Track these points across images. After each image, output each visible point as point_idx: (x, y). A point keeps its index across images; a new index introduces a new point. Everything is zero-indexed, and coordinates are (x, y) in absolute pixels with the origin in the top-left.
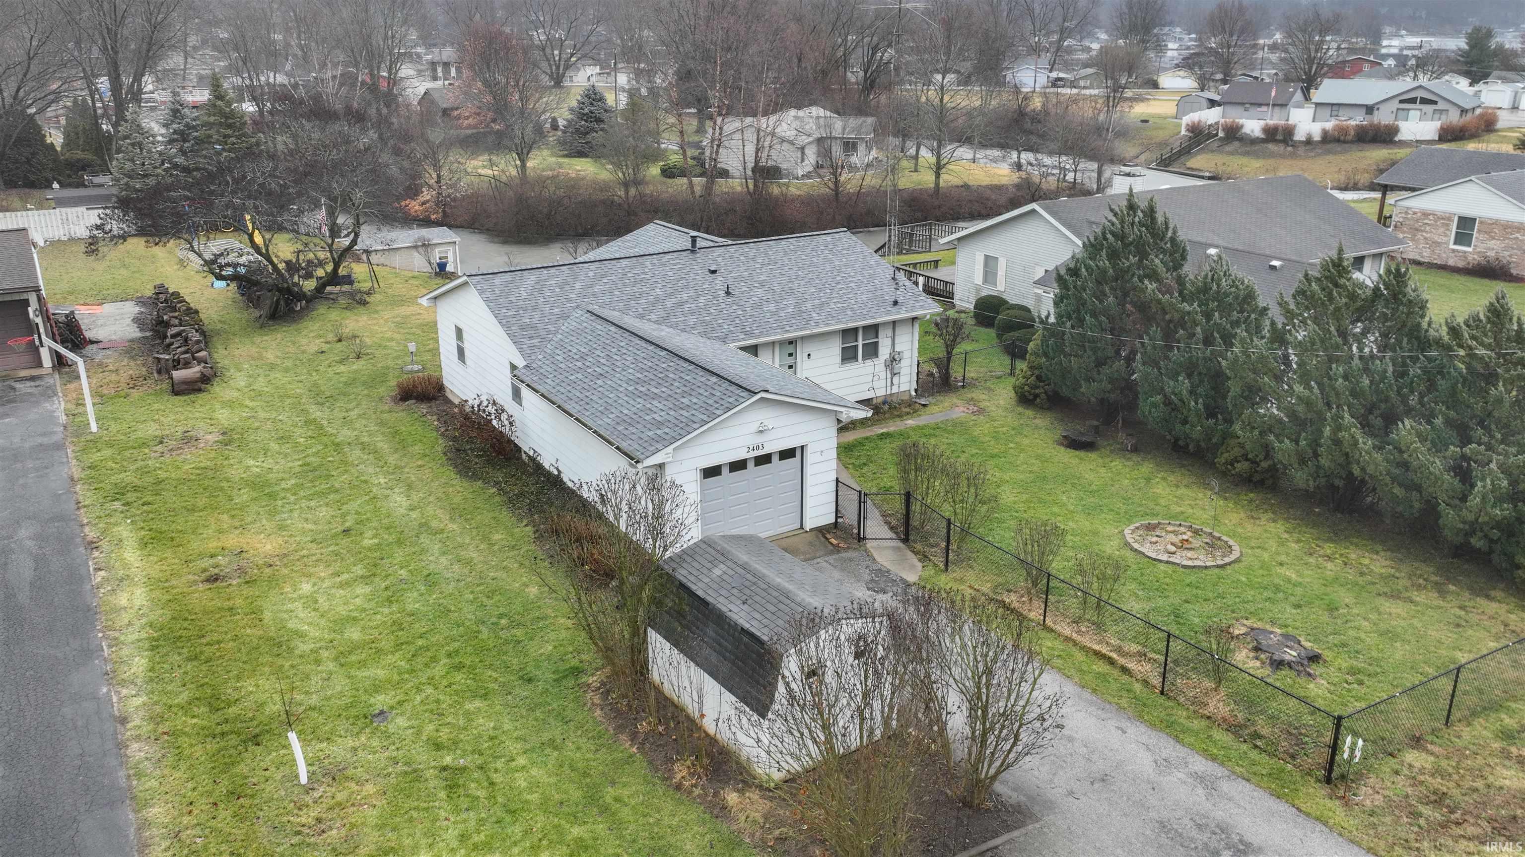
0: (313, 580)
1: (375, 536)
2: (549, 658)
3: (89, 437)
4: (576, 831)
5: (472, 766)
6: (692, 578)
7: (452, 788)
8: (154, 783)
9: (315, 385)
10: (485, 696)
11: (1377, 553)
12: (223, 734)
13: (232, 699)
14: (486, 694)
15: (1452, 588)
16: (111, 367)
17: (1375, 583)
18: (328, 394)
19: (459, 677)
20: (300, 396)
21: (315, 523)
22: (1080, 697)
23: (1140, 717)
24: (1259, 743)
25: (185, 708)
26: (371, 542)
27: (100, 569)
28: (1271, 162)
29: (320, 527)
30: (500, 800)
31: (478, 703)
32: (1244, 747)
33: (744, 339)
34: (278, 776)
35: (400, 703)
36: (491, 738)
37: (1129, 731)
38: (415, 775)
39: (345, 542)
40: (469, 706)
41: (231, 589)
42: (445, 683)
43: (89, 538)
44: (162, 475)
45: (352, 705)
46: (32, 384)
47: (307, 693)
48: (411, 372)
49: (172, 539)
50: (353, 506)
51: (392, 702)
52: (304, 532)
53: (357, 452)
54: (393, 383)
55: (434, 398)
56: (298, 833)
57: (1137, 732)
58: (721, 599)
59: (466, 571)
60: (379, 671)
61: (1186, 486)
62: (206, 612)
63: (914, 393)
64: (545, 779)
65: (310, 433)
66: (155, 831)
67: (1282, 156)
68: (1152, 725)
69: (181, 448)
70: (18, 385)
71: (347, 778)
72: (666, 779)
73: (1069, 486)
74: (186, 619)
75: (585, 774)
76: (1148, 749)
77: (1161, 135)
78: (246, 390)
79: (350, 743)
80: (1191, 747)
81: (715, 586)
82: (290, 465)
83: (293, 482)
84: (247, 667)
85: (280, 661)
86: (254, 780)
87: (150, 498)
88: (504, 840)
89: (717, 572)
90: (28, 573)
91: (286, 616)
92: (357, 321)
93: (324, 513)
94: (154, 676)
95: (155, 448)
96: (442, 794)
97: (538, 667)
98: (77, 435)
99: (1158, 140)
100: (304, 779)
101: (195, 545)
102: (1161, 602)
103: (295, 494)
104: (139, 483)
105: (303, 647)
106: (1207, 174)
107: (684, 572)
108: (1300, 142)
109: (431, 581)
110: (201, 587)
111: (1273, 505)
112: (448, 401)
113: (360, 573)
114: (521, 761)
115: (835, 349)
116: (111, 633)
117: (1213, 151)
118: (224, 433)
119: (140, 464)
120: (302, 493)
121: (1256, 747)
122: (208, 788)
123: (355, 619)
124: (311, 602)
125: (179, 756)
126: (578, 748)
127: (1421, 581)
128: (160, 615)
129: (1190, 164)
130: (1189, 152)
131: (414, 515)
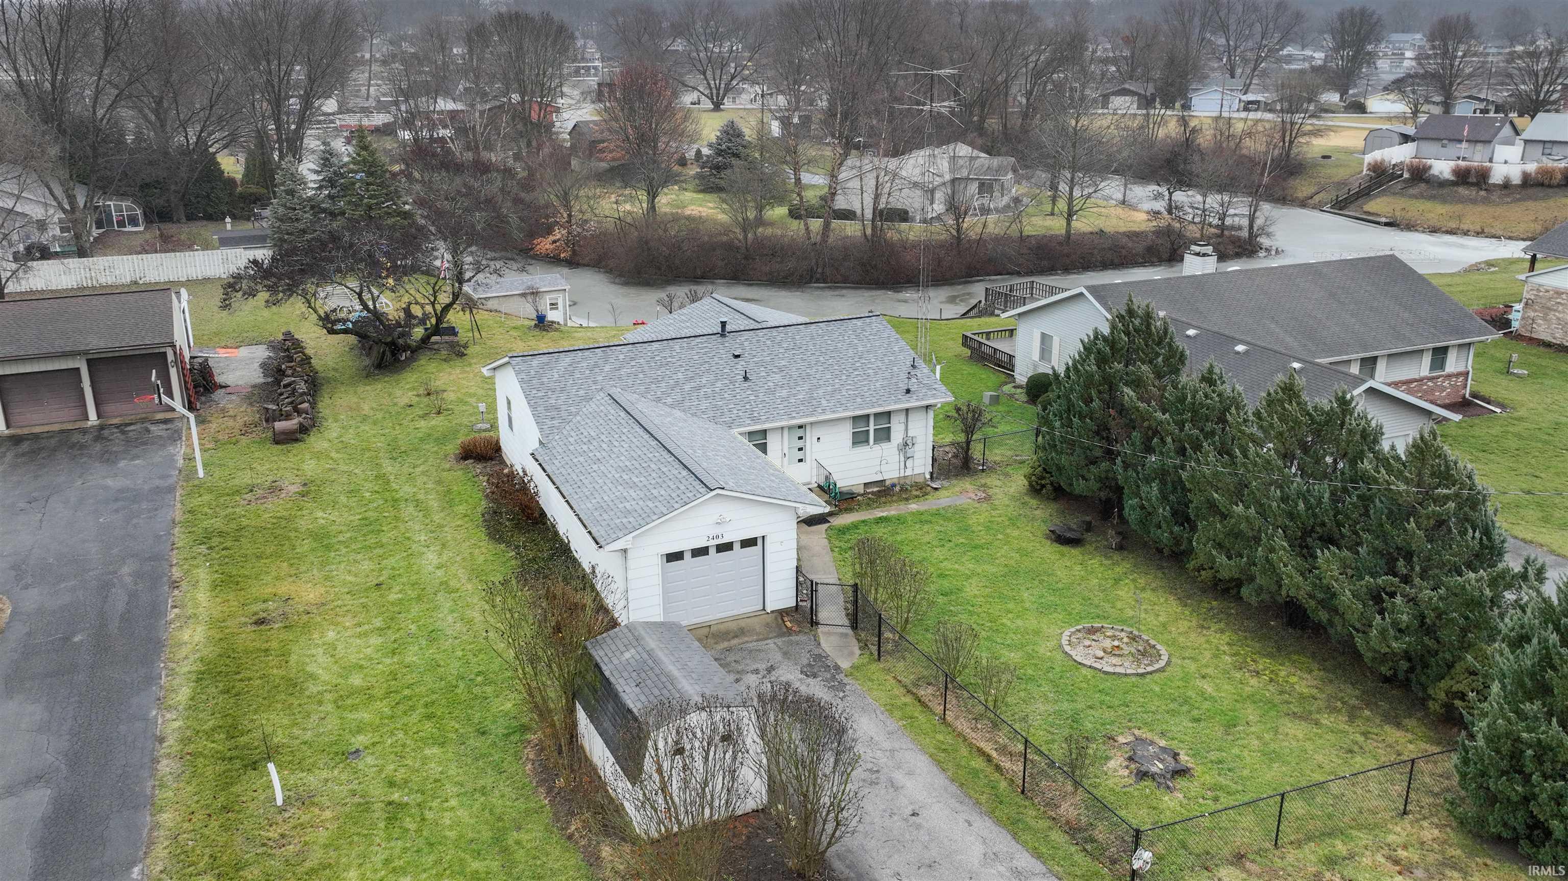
0: (339, 628)
1: (400, 592)
2: (506, 714)
3: (196, 482)
4: (476, 865)
5: (413, 803)
6: (606, 659)
7: (391, 820)
8: (171, 794)
9: (395, 439)
10: (442, 745)
11: (1310, 672)
12: (231, 759)
13: (246, 729)
14: (443, 743)
15: (1367, 713)
16: (231, 413)
17: (1291, 703)
18: (403, 449)
19: (428, 726)
20: (378, 451)
21: (356, 576)
22: (946, 789)
23: (991, 813)
24: (1088, 847)
25: (209, 734)
26: (396, 596)
27: (176, 607)
28: (1458, 208)
29: (358, 580)
30: (425, 833)
31: (436, 750)
32: (1073, 849)
33: (749, 425)
34: (262, 797)
35: (374, 744)
36: (436, 781)
37: (975, 825)
38: (366, 807)
39: (375, 595)
40: (427, 752)
41: (272, 632)
42: (415, 730)
43: (174, 578)
44: (245, 522)
45: (336, 743)
46: (165, 427)
47: (304, 729)
48: (480, 431)
49: (237, 583)
50: (391, 561)
51: (367, 743)
52: (344, 583)
53: (411, 509)
54: (459, 442)
55: (491, 459)
56: (264, 845)
57: (984, 826)
58: (621, 681)
59: (465, 630)
60: (365, 715)
61: (1153, 590)
62: (246, 652)
63: (928, 476)
64: (467, 820)
65: (376, 488)
66: (162, 833)
67: (1474, 202)
68: (998, 822)
69: (265, 497)
70: (153, 428)
71: (313, 803)
72: (562, 829)
73: (1036, 582)
74: (229, 657)
75: (500, 819)
76: (984, 842)
77: (1341, 174)
78: (336, 441)
79: (325, 774)
80: (1024, 844)
81: (621, 668)
82: (352, 518)
83: (348, 535)
84: (266, 702)
85: (292, 700)
86: (244, 799)
87: (229, 544)
88: (417, 866)
89: (627, 655)
90: (121, 606)
91: (308, 660)
92: (450, 374)
93: (366, 566)
94: (193, 706)
95: (245, 496)
96: (382, 825)
97: (495, 722)
98: (188, 479)
99: (1336, 180)
100: (279, 802)
101: (256, 590)
102: (1065, 706)
103: (347, 547)
104: (225, 529)
105: (313, 689)
106: (1384, 220)
107: (601, 653)
108: (1495, 185)
109: (433, 636)
110: (251, 628)
111: (1230, 615)
112: (502, 462)
113: (378, 625)
114: (453, 803)
115: (845, 433)
116: (171, 665)
117: (1394, 194)
118: (305, 484)
119: (230, 510)
120: (353, 547)
121: (1085, 850)
122: (209, 802)
123: (361, 667)
124: (331, 648)
125: (194, 775)
126: (502, 796)
127: (1339, 704)
128: (210, 652)
129: (1367, 208)
130: (1368, 194)
131: (439, 573)
